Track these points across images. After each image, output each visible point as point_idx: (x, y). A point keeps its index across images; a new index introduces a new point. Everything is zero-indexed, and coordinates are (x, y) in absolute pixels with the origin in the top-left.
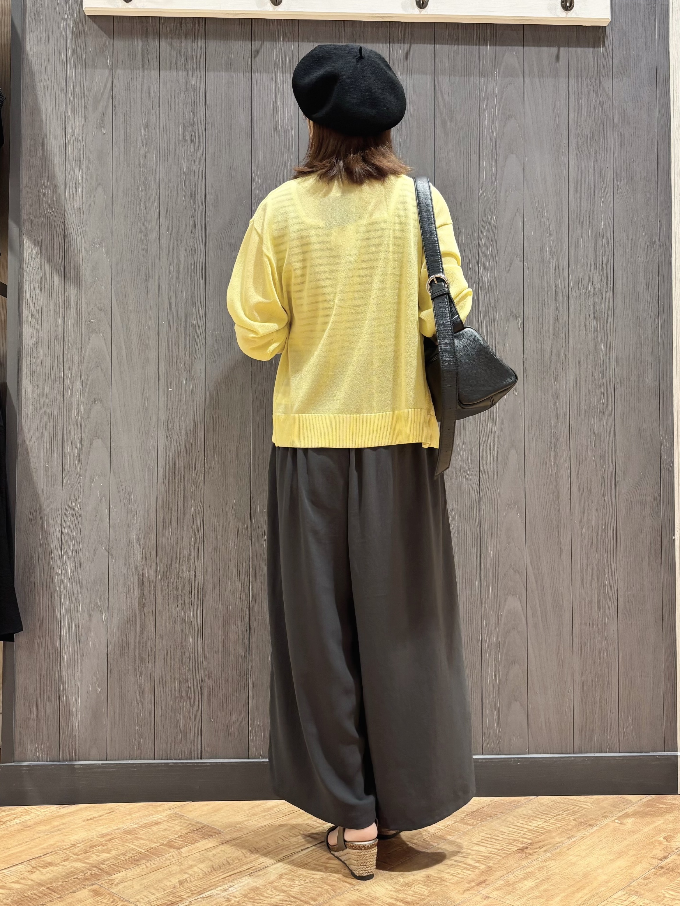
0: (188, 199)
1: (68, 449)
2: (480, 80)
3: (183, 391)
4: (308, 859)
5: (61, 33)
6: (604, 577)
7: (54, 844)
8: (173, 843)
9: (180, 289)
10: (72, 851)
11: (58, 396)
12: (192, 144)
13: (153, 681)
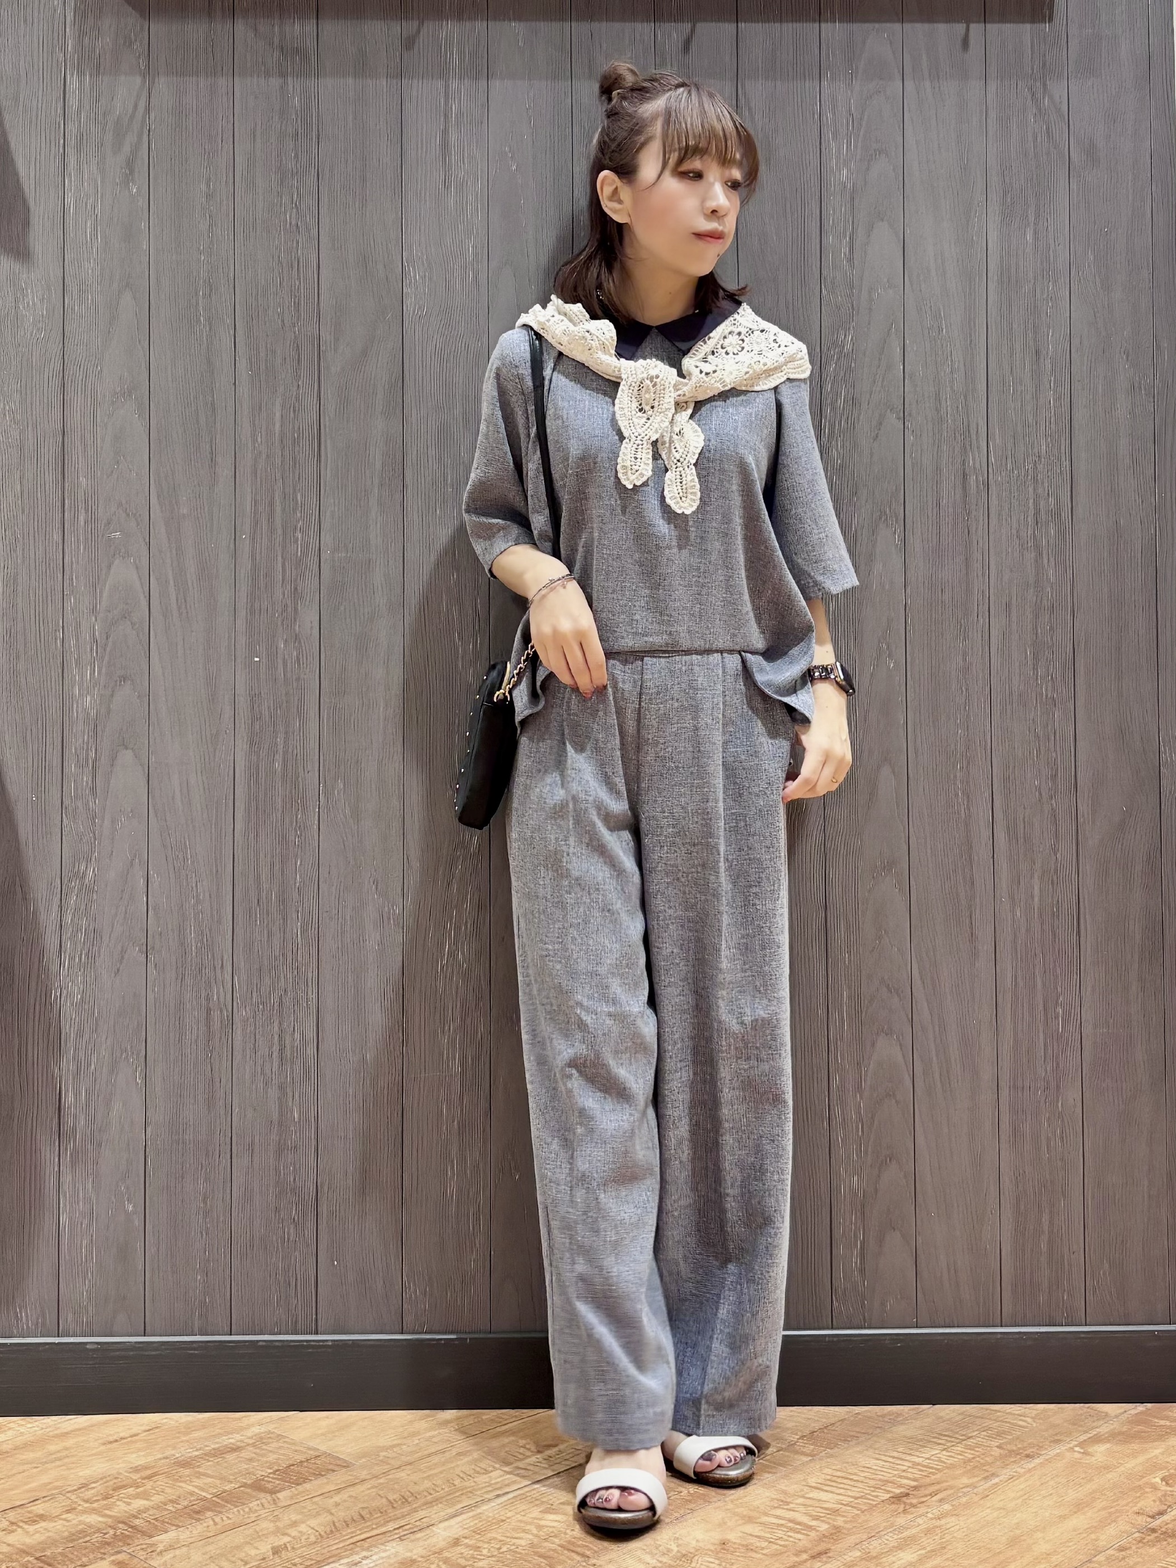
0: (286, 311)
1: (71, 768)
2: (822, 86)
3: (280, 661)
4: (507, 1511)
5: (55, 10)
6: (1057, 1002)
7: (50, 1483)
8: (263, 1483)
9: (273, 476)
10: (81, 1495)
11: (53, 673)
12: (295, 210)
13: (229, 1191)
